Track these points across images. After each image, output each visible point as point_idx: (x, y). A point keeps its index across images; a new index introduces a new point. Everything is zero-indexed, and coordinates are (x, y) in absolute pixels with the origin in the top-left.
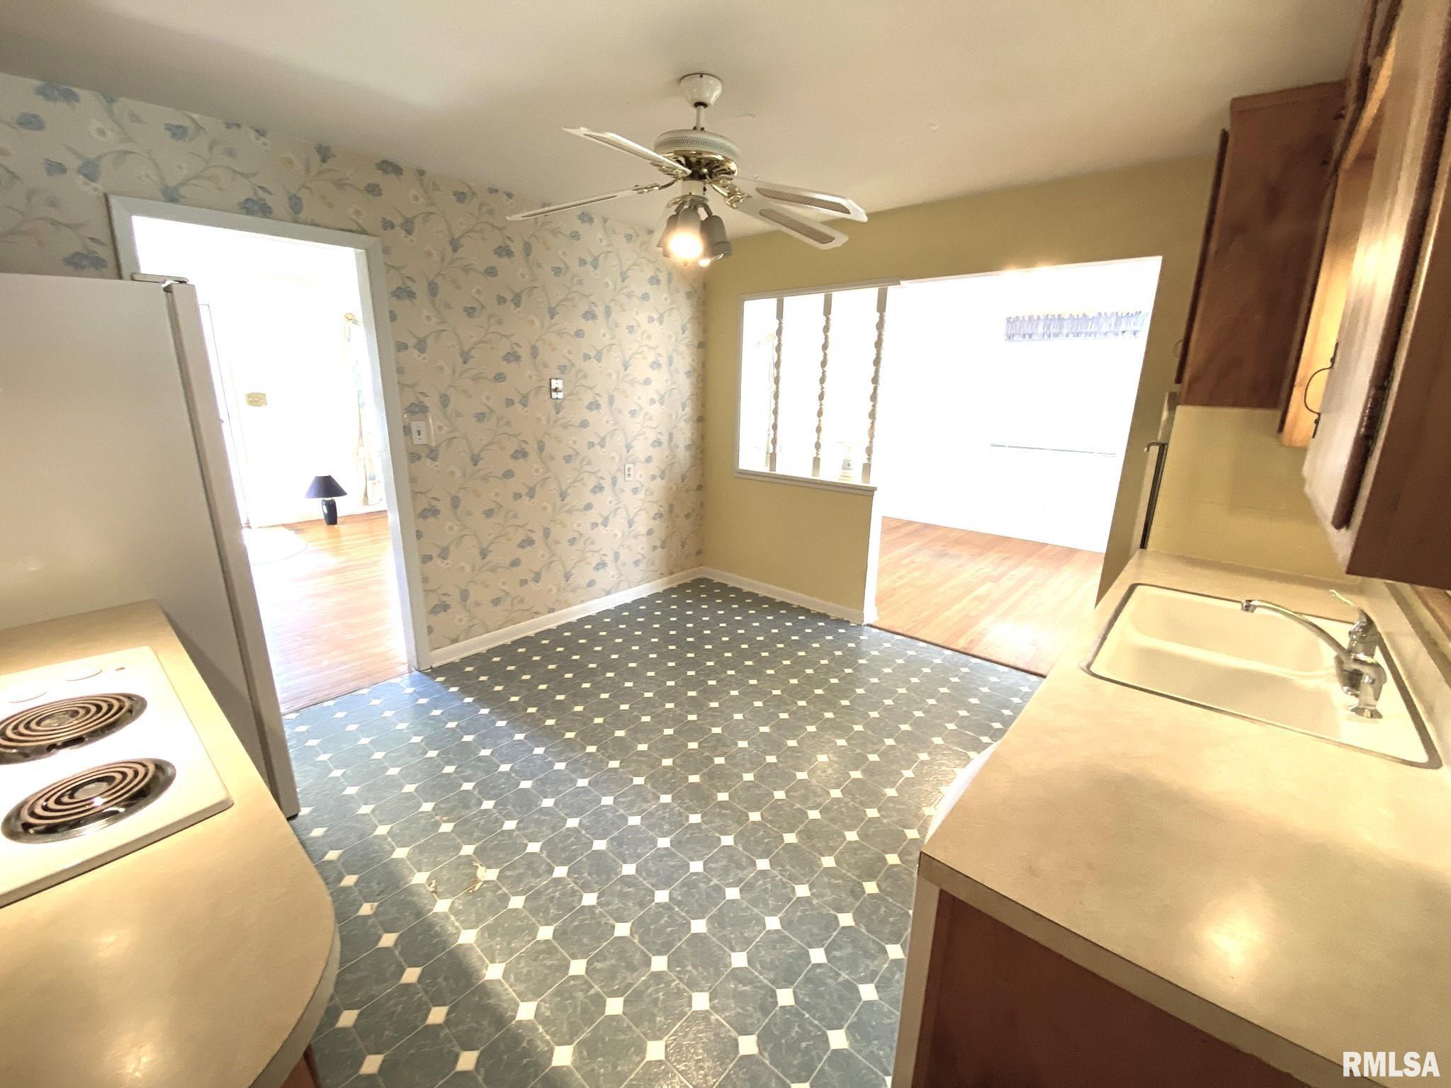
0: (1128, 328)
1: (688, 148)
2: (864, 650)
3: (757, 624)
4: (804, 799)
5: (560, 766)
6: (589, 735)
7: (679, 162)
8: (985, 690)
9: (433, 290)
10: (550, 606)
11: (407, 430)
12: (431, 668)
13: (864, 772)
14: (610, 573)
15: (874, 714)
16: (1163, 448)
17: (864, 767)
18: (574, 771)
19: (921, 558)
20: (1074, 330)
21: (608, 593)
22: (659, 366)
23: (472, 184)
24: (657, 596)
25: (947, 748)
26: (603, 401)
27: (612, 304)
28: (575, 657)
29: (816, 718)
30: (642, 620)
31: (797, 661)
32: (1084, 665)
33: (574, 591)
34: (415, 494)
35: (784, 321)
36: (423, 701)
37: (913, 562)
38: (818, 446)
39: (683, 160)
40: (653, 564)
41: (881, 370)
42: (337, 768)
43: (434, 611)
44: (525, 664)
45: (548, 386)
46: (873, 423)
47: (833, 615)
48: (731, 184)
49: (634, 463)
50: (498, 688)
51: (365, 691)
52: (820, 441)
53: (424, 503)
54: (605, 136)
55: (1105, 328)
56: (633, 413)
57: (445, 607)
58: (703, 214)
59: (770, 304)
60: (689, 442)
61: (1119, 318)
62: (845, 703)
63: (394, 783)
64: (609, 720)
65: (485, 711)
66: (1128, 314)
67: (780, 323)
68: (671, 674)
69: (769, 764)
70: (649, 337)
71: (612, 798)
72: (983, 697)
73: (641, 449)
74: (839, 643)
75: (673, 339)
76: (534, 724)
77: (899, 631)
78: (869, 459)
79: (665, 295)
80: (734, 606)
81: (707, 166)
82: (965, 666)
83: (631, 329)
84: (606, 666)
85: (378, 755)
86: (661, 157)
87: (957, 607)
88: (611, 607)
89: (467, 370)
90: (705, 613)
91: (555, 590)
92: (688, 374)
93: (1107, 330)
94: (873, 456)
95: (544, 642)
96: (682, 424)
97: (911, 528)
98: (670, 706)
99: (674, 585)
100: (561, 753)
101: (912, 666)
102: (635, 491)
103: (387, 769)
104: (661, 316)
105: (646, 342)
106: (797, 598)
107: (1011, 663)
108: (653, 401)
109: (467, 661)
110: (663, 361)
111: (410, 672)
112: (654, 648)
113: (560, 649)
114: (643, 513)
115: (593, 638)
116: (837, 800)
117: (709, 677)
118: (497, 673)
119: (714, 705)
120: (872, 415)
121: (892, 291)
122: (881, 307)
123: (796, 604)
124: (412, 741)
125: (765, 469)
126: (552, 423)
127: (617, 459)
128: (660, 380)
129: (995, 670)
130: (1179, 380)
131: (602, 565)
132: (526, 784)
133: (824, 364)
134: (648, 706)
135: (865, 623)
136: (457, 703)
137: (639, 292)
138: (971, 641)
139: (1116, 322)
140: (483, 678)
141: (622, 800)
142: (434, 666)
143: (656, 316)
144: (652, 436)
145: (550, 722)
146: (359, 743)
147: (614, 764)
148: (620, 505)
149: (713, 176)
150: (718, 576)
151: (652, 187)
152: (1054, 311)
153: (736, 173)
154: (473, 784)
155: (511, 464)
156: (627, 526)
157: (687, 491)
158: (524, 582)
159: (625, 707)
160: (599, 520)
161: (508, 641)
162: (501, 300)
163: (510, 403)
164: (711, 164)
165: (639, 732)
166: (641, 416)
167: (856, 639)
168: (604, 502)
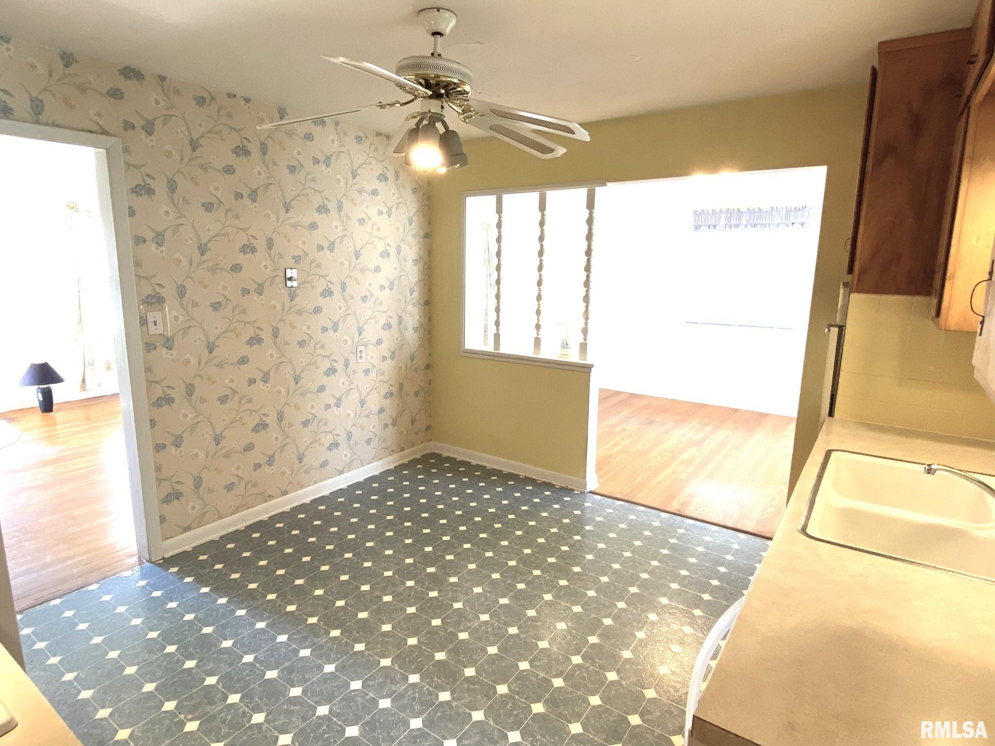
0: (796, 221)
1: (426, 72)
2: (588, 516)
3: (488, 496)
4: (548, 668)
5: (305, 653)
6: (331, 619)
7: (420, 84)
8: (701, 549)
9: (172, 186)
10: (283, 489)
11: (144, 322)
12: (163, 558)
13: (599, 636)
14: (343, 453)
15: (604, 579)
16: (841, 329)
17: (599, 632)
18: (320, 657)
19: (631, 426)
20: (751, 221)
21: (341, 472)
22: (388, 255)
23: (211, 90)
24: (388, 473)
25: (673, 608)
26: (336, 289)
27: (344, 200)
28: (311, 540)
29: (551, 587)
30: (375, 497)
31: (528, 531)
32: (800, 527)
33: (307, 472)
34: (149, 383)
35: (503, 215)
36: (157, 594)
37: (625, 430)
38: (538, 327)
39: (423, 82)
40: (384, 441)
41: (592, 260)
42: (69, 671)
43: (167, 500)
44: (260, 550)
45: (282, 275)
46: (587, 307)
47: (558, 484)
48: (467, 104)
49: (365, 345)
50: (235, 576)
51: (94, 587)
52: (540, 323)
53: (158, 392)
54: (362, 65)
55: (777, 220)
56: (364, 299)
57: (178, 495)
58: (441, 129)
59: (490, 200)
60: (417, 324)
61: (789, 211)
62: (577, 569)
63: (135, 683)
64: (351, 602)
65: (223, 601)
66: (796, 208)
67: (500, 217)
68: (409, 551)
69: (511, 636)
70: (379, 229)
71: (360, 682)
72: (699, 556)
73: (372, 332)
74: (566, 509)
75: (401, 230)
76: (275, 612)
77: (619, 496)
78: (585, 339)
79: (393, 191)
80: (464, 480)
81: (444, 88)
82: (681, 528)
83: (362, 221)
84: (345, 546)
85: (113, 654)
86: (402, 79)
87: (668, 471)
88: (344, 486)
89: (205, 261)
90: (437, 487)
91: (288, 472)
92: (415, 262)
93: (780, 221)
94: (589, 336)
95: (278, 525)
96: (410, 308)
97: (619, 398)
98: (410, 583)
99: (405, 461)
100: (305, 639)
101: (634, 530)
102: (367, 372)
103: (124, 668)
104: (390, 209)
105: (375, 233)
106: (523, 469)
107: (721, 523)
108: (383, 287)
109: (199, 549)
110: (392, 250)
111: (141, 562)
112: (390, 525)
113: (295, 532)
114: (375, 392)
115: (329, 520)
116: (578, 665)
117: (446, 552)
118: (232, 561)
119: (453, 579)
120: (586, 299)
121: (599, 191)
122: (591, 205)
123: (523, 474)
124: (148, 637)
125: (490, 348)
126: (286, 309)
127: (350, 342)
128: (389, 268)
129: (705, 529)
130: (851, 270)
131: (335, 445)
132: (271, 674)
133: (541, 253)
134: (389, 585)
135: (588, 490)
136: (193, 595)
137: (369, 187)
138: (684, 502)
139: (787, 214)
140: (218, 566)
141: (371, 683)
142: (166, 556)
143: (385, 210)
144: (383, 320)
145: (291, 608)
146: (92, 642)
147: (359, 647)
148: (352, 386)
149: (450, 95)
150: (448, 451)
151: (394, 104)
152: (734, 206)
153: (470, 94)
154: (216, 678)
155: (246, 350)
156: (360, 406)
157: (416, 370)
158: (258, 466)
159: (365, 588)
160: (332, 401)
161: (241, 526)
162: (239, 196)
163: (245, 292)
164: (447, 86)
165: (381, 612)
166: (373, 300)
167: (580, 507)
168: (338, 383)
